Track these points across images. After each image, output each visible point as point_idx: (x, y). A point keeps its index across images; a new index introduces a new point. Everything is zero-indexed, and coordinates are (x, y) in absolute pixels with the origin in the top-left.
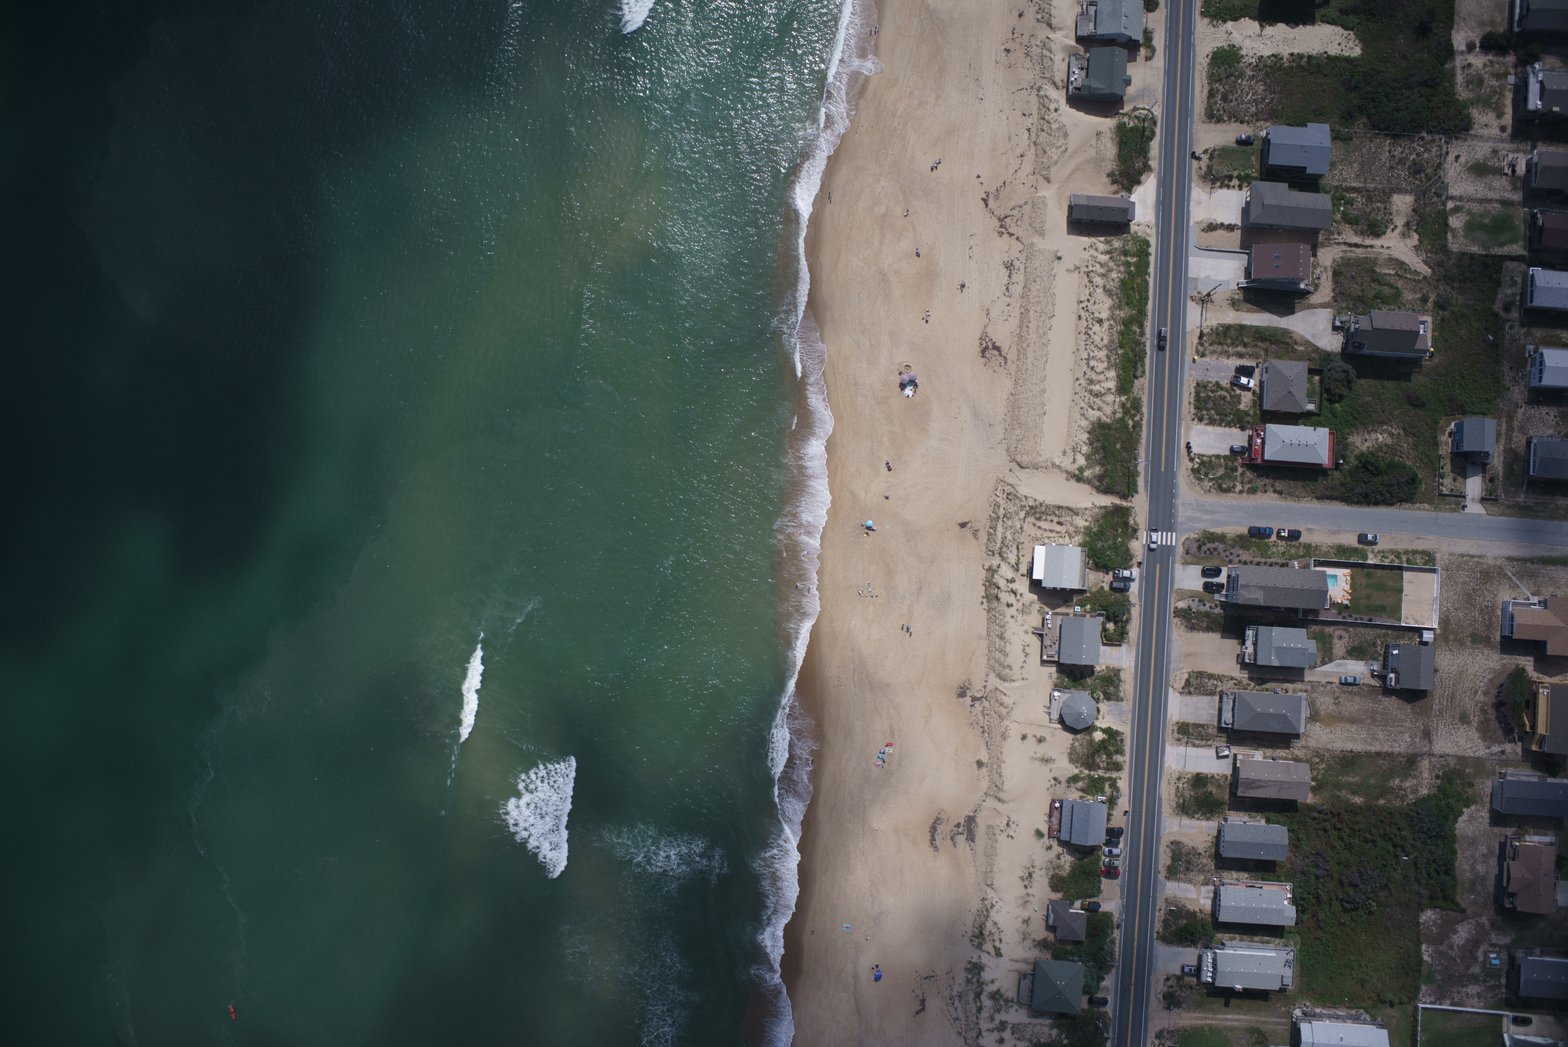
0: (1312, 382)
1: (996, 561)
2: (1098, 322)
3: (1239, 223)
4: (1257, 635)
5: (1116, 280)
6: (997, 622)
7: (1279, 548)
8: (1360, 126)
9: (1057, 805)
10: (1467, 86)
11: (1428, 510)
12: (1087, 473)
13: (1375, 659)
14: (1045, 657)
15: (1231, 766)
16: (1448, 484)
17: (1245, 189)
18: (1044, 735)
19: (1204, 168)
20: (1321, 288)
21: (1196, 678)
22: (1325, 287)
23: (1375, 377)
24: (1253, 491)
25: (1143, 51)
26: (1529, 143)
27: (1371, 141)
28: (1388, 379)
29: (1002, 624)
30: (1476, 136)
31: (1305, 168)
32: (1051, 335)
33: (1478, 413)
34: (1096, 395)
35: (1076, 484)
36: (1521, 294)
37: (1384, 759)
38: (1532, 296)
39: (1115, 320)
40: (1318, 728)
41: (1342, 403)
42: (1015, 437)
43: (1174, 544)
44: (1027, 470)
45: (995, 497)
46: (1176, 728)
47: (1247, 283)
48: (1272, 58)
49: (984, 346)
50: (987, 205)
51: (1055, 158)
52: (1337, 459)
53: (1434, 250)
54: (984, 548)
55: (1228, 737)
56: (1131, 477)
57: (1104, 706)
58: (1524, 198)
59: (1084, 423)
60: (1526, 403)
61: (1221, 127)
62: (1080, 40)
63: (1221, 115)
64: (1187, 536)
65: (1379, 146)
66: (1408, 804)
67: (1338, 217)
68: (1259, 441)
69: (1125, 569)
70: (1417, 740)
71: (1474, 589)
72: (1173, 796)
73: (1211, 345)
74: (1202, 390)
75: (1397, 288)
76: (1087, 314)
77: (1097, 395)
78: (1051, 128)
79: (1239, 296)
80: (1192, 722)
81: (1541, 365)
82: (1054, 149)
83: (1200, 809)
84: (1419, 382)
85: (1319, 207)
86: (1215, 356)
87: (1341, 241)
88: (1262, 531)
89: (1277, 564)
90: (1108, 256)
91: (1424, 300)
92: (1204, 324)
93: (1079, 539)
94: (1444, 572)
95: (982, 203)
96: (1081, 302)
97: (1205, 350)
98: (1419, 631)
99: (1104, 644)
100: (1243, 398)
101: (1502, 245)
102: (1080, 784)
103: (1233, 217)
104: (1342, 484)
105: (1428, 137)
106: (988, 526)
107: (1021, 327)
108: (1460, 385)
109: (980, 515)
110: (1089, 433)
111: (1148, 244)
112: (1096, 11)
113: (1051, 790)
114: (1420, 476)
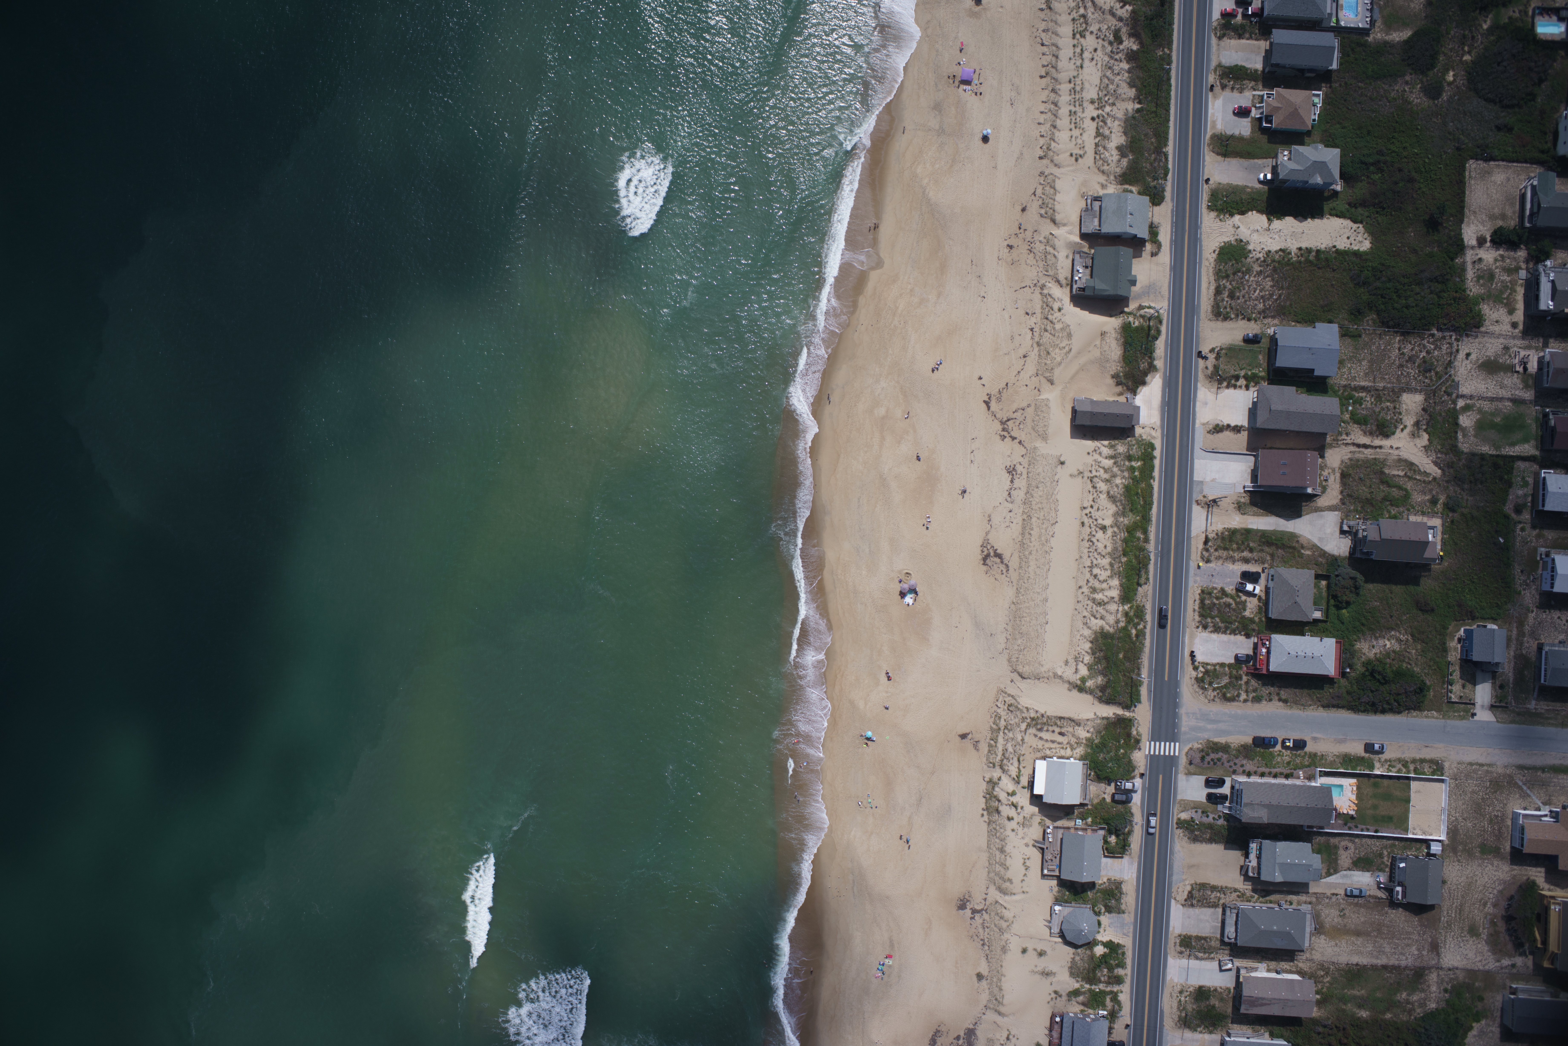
0: (1319, 587)
1: (996, 773)
2: (1101, 529)
3: (1246, 424)
4: (1260, 849)
5: (1121, 486)
6: (998, 834)
7: (1284, 758)
8: (1369, 321)
9: (1058, 1019)
10: (1478, 281)
11: (1437, 718)
12: (1089, 684)
13: (1381, 870)
14: (1046, 872)
15: (1234, 979)
16: (1457, 690)
17: (1252, 389)
18: (1045, 949)
19: (1211, 368)
20: (1329, 490)
21: (1199, 891)
22: (1332, 489)
23: (1383, 582)
24: (1257, 700)
25: (1148, 247)
26: (1541, 340)
27: (1380, 338)
28: (1396, 584)
29: (1002, 837)
30: (1486, 333)
31: (1313, 370)
32: (1053, 542)
33: (1488, 618)
34: (1099, 604)
35: (1078, 694)
36: (1533, 495)
37: (1391, 972)
38: (1544, 500)
39: (1118, 527)
40: (1322, 941)
41: (1349, 609)
42: (1016, 647)
43: (1177, 754)
44: (1029, 681)
45: (996, 708)
46: (1178, 941)
47: (1253, 487)
48: (1280, 253)
49: (985, 553)
50: (989, 408)
51: (1059, 359)
52: (1344, 668)
53: (1444, 450)
54: (985, 759)
55: (1231, 950)
56: (1133, 687)
57: (1105, 919)
58: (1536, 397)
59: (1087, 632)
60: (1537, 607)
61: (1228, 324)
62: (1084, 236)
63: (1228, 313)
64: (1190, 746)
65: (1389, 343)
66: (1415, 1018)
67: (1347, 416)
68: (1264, 650)
69: (1128, 780)
70: (1425, 953)
71: (1483, 799)
72: (1175, 1009)
73: (1216, 550)
74: (1207, 596)
75: (1406, 490)
76: (1091, 520)
77: (1101, 604)
78: (1054, 328)
79: (1245, 499)
80: (1194, 934)
81: (1553, 571)
82: (1057, 350)
83: (1202, 1023)
84: (1427, 585)
85: (1327, 412)
86: (1221, 562)
87: (1349, 442)
88: (1267, 741)
89: (1281, 774)
90: (1112, 461)
91: (1434, 502)
92: (1209, 529)
93: (1080, 751)
94: (1452, 781)
95: (984, 405)
96: (1085, 508)
97: (1210, 555)
98: (1427, 843)
99: (1105, 856)
100: (1248, 604)
101: (1513, 444)
102: (1081, 998)
103: (1240, 419)
104: (1348, 693)
105: (1439, 334)
106: (988, 738)
107: (1023, 534)
108: (1470, 590)
109: (981, 728)
110: (1091, 642)
111: (1152, 447)
112: (1100, 207)
113: (1052, 1003)
114: (1428, 683)
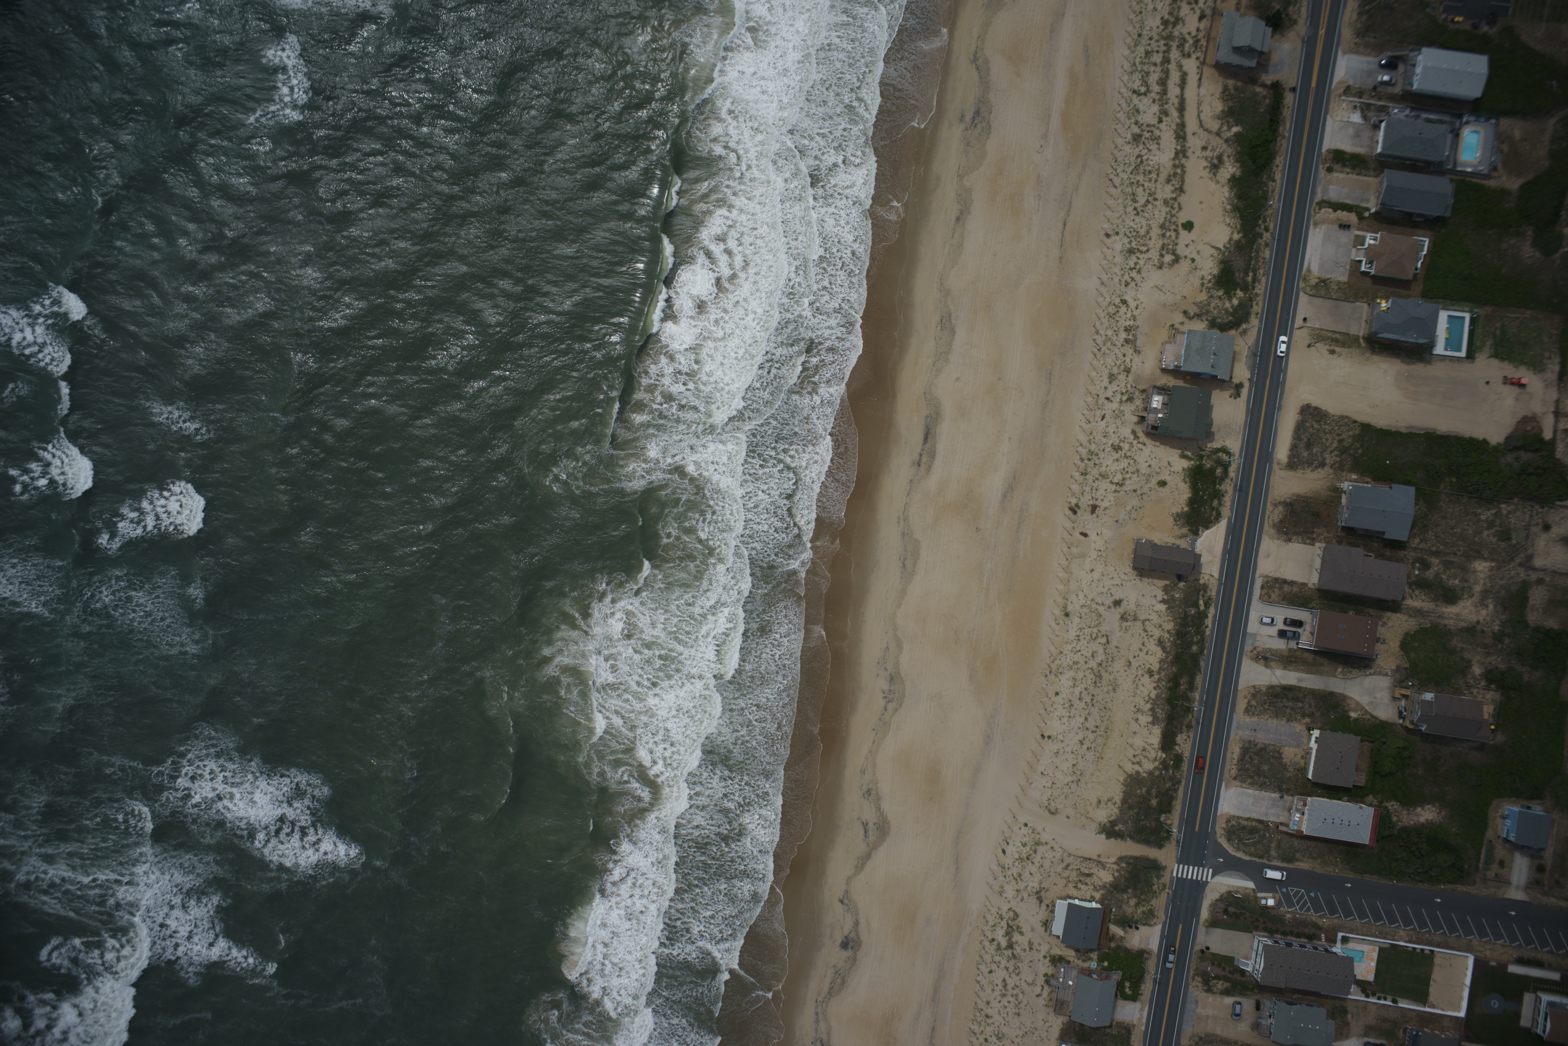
0: (1362, 753)
2: (1147, 673)
3: (1315, 583)
5: (1171, 632)
8: (1447, 486)
12: (1119, 826)
13: (1394, 1040)
16: (1493, 869)
17: (1319, 547)
21: (1208, 1042)
27: (1456, 503)
31: (1384, 533)
35: (1106, 837)
39: (1164, 674)
52: (1379, 838)
59: (1121, 776)
61: (1304, 474)
63: (1304, 463)
65: (1465, 508)
73: (1262, 704)
74: (1248, 751)
86: (1265, 716)
89: (1303, 934)
90: (1166, 606)
92: (1259, 683)
97: (1256, 710)
99: (1119, 999)
103: (1310, 576)
110: (1125, 786)
114: (1464, 857)
